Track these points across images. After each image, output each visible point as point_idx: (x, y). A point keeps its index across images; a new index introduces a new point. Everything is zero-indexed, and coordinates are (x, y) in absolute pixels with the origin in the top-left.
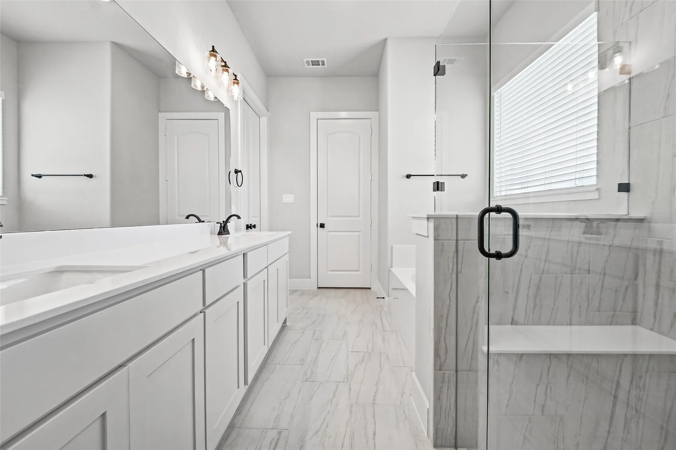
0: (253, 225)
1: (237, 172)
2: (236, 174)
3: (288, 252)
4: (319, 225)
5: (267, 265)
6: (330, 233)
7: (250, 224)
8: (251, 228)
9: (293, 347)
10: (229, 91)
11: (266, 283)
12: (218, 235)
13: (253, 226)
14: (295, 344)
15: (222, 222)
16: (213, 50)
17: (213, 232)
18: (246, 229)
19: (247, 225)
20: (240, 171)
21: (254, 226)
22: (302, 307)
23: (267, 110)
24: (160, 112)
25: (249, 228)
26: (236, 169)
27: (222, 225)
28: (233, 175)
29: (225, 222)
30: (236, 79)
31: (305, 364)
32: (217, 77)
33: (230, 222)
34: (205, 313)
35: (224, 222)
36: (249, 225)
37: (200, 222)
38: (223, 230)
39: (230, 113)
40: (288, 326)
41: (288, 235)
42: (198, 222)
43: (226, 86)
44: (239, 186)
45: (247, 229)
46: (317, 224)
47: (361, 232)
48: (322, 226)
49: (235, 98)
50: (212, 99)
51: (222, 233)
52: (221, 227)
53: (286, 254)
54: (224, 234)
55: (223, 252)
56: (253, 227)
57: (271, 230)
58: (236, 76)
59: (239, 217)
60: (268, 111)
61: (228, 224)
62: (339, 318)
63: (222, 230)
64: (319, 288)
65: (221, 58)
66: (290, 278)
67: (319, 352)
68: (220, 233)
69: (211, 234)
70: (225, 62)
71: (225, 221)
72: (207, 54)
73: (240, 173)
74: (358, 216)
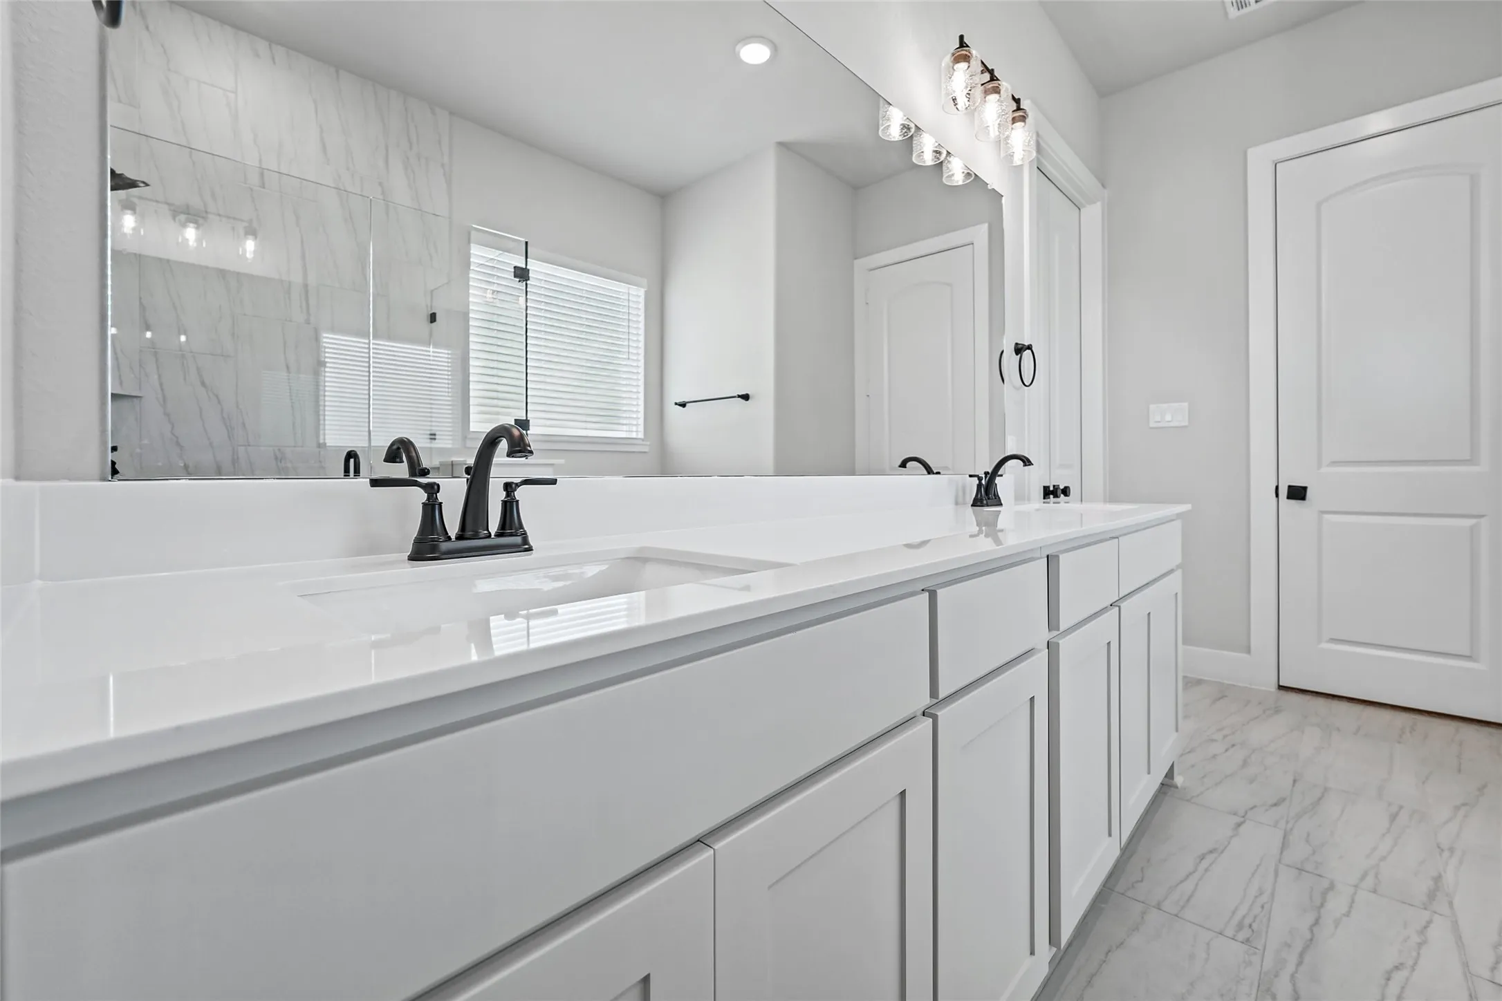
0: (1062, 487)
1: (1019, 349)
2: (1019, 355)
3: (1178, 567)
4: (1283, 492)
5: (1118, 599)
6: (1326, 516)
7: (1054, 486)
8: (1056, 496)
9: (1205, 864)
10: (1001, 143)
11: (1112, 653)
12: (972, 506)
13: (1062, 490)
14: (1212, 856)
15: (983, 476)
16: (962, 44)
17: (960, 500)
18: (1042, 497)
19: (1046, 489)
20: (1029, 347)
21: (1066, 491)
22: (1225, 737)
23: (1100, 185)
24: (856, 259)
25: (1051, 496)
26: (1017, 344)
27: (983, 482)
28: (1010, 359)
29: (988, 476)
30: (1019, 109)
31: (1260, 947)
32: (971, 111)
33: (1001, 476)
34: (935, 718)
35: (986, 473)
36: (1051, 489)
37: (929, 473)
38: (986, 494)
39: (1001, 205)
40: (1179, 785)
41: (1179, 516)
42: (926, 473)
43: (994, 132)
44: (1027, 384)
45: (1044, 498)
46: (1277, 488)
47: (1483, 520)
48: (1297, 493)
49: (1017, 160)
50: (959, 179)
51: (982, 502)
52: (979, 486)
53: (1171, 571)
54: (988, 506)
55: (984, 547)
56: (1062, 493)
57: (1112, 498)
58: (1017, 101)
59: (1026, 462)
60: (1103, 186)
61: (998, 480)
62: (1393, 818)
63: (981, 495)
64: (1281, 688)
65: (982, 62)
66: (1184, 643)
67: (1317, 922)
68: (977, 503)
69: (957, 503)
70: (991, 72)
71: (990, 471)
72: (948, 59)
73: (1028, 352)
74: (1471, 461)
